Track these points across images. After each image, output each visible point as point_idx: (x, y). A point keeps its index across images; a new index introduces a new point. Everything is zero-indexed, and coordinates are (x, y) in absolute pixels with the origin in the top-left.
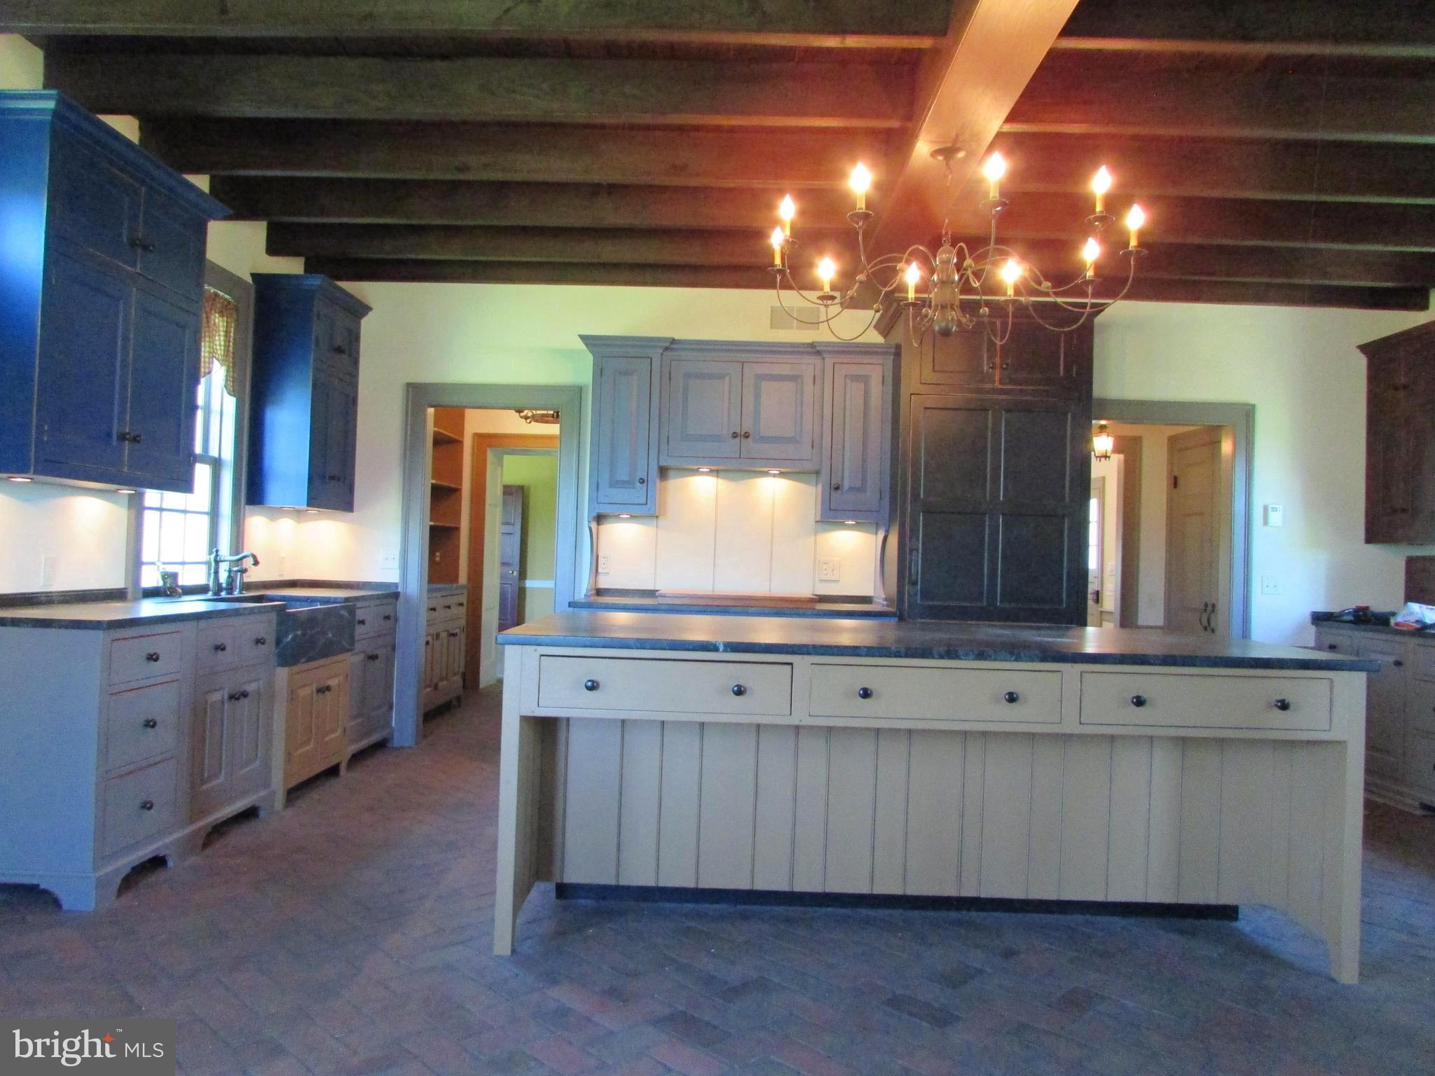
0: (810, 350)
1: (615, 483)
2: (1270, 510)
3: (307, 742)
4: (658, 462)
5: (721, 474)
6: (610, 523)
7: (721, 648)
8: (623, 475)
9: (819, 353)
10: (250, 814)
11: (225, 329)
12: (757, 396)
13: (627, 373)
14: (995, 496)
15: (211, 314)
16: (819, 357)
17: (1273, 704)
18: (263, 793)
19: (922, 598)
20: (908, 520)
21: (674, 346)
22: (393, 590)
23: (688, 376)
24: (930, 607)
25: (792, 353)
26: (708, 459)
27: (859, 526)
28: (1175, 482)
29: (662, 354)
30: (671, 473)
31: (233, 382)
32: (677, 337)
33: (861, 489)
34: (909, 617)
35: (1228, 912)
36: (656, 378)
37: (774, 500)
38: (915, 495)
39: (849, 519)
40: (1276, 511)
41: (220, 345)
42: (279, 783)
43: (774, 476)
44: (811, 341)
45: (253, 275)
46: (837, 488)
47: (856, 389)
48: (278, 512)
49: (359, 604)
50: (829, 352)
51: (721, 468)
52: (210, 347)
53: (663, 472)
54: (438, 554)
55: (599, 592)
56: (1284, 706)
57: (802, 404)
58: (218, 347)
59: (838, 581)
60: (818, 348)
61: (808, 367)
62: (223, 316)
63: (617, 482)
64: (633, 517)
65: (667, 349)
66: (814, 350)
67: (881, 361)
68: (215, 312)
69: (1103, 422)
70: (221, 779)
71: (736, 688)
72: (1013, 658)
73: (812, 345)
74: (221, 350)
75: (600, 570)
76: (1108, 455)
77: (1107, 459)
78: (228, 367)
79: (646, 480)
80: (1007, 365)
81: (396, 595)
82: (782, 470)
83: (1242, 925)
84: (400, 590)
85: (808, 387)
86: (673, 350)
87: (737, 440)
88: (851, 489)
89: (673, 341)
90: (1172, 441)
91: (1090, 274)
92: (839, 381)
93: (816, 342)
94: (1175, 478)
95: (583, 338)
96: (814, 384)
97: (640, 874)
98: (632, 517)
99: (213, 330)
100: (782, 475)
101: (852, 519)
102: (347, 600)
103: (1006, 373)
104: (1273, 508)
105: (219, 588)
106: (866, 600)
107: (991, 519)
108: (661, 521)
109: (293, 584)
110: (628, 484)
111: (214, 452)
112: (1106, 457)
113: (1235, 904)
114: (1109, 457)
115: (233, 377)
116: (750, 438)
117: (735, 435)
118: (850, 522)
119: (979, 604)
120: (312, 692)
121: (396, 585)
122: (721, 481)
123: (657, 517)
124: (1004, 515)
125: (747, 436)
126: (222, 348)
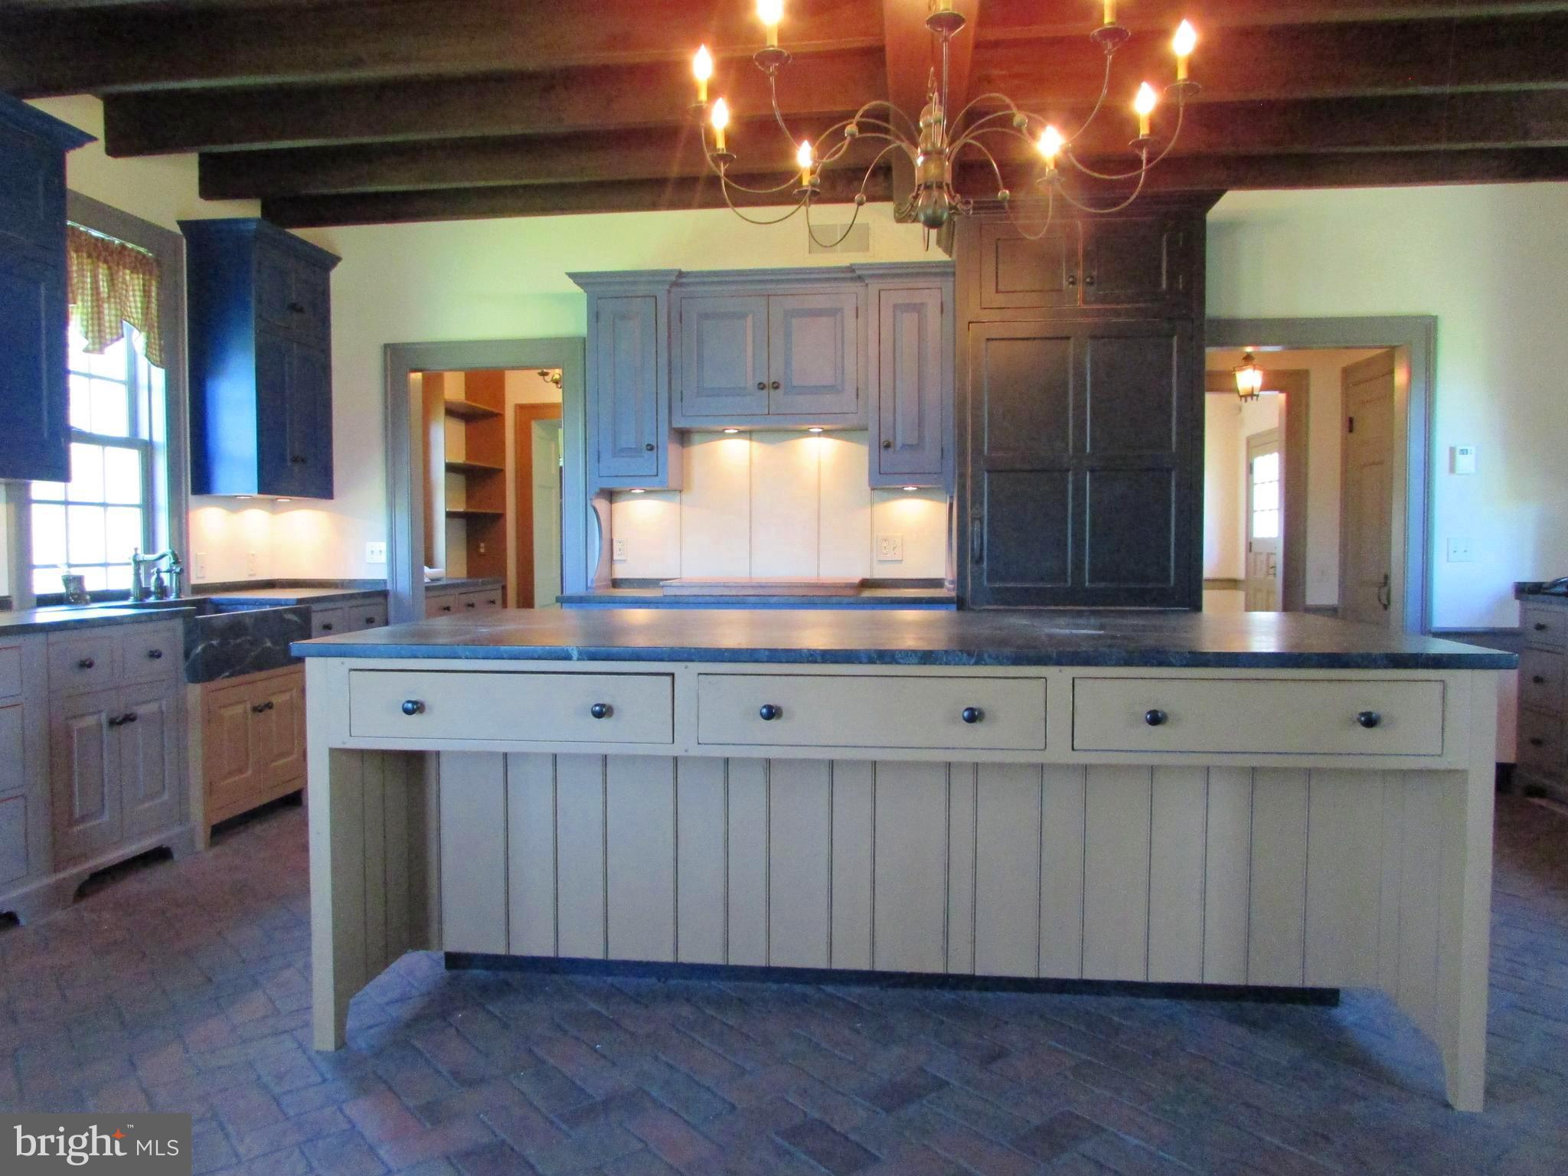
0: (849, 275)
1: (619, 452)
2: (1458, 451)
3: (241, 771)
4: (670, 422)
5: (754, 436)
6: (624, 501)
7: (575, 654)
8: (627, 440)
9: (860, 278)
10: (160, 855)
11: (141, 288)
12: (788, 335)
13: (624, 317)
14: (1080, 448)
15: (118, 271)
16: (861, 284)
17: (1355, 719)
18: (177, 830)
19: (989, 580)
20: (969, 483)
21: (684, 280)
22: (380, 588)
23: (705, 316)
24: (998, 590)
25: (828, 280)
26: (734, 417)
27: (922, 492)
28: (1350, 425)
29: (669, 291)
30: (696, 437)
31: (160, 350)
32: (684, 269)
33: (917, 447)
34: (974, 603)
35: (1328, 997)
36: (663, 321)
37: (819, 463)
38: (977, 450)
39: (908, 485)
40: (1467, 454)
41: (136, 307)
42: (199, 816)
43: (819, 434)
44: (848, 265)
45: (183, 224)
46: (888, 446)
47: (909, 320)
48: (233, 502)
49: (314, 607)
50: (872, 276)
51: (754, 427)
52: (116, 309)
53: (683, 436)
54: (482, 545)
55: (616, 583)
56: (1370, 721)
57: (843, 342)
58: (133, 310)
59: (902, 561)
60: (859, 272)
61: (849, 295)
62: (138, 273)
63: (622, 450)
64: (649, 493)
65: (674, 284)
66: (854, 274)
67: (939, 284)
68: (125, 268)
69: (1249, 349)
70: (106, 818)
71: (597, 708)
72: (973, 661)
73: (851, 269)
74: (137, 313)
75: (615, 557)
76: (1255, 393)
77: (1255, 398)
78: (149, 333)
79: (655, 446)
80: (1092, 278)
81: (384, 594)
82: (826, 427)
83: (1344, 1014)
84: (389, 587)
85: (850, 322)
86: (682, 285)
87: (765, 392)
88: (904, 446)
89: (681, 274)
90: (1347, 372)
91: (1144, 131)
92: (887, 313)
93: (854, 265)
94: (1351, 421)
95: (573, 276)
96: (857, 317)
97: (535, 943)
98: (647, 492)
99: (122, 288)
100: (826, 433)
101: (913, 484)
102: (300, 601)
103: (1093, 288)
104: (1462, 450)
105: (147, 593)
106: (936, 583)
107: (1075, 475)
108: (685, 497)
109: (271, 584)
110: (632, 452)
111: (144, 435)
112: (1251, 395)
113: (1336, 987)
114: (1258, 396)
115: (160, 345)
116: (782, 388)
117: (762, 386)
118: (910, 489)
119: (1061, 585)
120: (245, 712)
121: (385, 582)
122: (755, 444)
123: (680, 491)
124: (1092, 471)
125: (776, 386)
126: (140, 310)
